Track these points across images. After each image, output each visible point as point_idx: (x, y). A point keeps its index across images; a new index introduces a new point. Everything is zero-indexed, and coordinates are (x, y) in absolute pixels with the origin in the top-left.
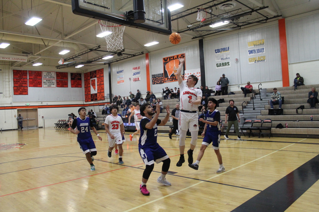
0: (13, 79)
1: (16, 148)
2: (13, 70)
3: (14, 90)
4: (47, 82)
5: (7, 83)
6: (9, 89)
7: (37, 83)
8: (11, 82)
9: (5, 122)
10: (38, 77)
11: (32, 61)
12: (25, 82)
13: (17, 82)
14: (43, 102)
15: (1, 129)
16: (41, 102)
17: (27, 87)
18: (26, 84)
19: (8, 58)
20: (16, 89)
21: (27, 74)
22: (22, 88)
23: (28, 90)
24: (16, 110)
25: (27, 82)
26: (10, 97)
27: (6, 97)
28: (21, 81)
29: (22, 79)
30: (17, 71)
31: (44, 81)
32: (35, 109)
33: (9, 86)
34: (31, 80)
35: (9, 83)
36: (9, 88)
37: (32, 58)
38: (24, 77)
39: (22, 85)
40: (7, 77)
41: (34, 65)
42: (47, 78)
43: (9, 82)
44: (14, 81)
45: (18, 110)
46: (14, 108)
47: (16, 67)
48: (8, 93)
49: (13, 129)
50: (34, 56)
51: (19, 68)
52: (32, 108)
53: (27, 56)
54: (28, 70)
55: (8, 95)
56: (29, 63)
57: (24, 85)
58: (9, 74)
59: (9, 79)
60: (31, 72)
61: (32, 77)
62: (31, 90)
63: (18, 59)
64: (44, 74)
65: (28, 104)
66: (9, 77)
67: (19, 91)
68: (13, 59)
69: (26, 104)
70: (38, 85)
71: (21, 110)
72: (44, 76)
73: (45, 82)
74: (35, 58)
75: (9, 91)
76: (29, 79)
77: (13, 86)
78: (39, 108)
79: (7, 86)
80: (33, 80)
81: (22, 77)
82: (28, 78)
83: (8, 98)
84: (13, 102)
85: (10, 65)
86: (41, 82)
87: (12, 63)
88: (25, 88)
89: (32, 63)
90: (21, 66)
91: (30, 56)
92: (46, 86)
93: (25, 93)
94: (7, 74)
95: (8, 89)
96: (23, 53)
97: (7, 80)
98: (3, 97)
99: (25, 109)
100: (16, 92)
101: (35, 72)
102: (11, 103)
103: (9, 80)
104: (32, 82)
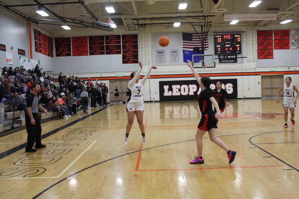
0: (257, 41)
1: (278, 118)
2: (257, 31)
3: (258, 53)
4: (296, 42)
5: (251, 46)
6: (253, 53)
7: (284, 45)
8: (255, 45)
9: (249, 89)
10: (286, 37)
11: (280, 18)
12: (270, 44)
13: (261, 44)
14: (290, 67)
15: (245, 97)
16: (288, 67)
17: (272, 49)
18: (272, 46)
19: (256, 18)
20: (261, 52)
21: (272, 34)
22: (267, 51)
23: (273, 53)
24: (260, 77)
25: (272, 44)
26: (253, 61)
27: (250, 62)
28: (265, 44)
29: (266, 41)
30: (261, 31)
31: (292, 41)
32: (280, 75)
33: (253, 49)
34: (277, 42)
35: (253, 46)
36: (253, 51)
37: (282, 14)
38: (269, 38)
39: (267, 48)
40: (251, 40)
41: (281, 23)
42: (296, 37)
43: (253, 44)
44: (258, 44)
45: (262, 76)
46: (258, 74)
47: (260, 27)
48: (252, 57)
49: (257, 98)
50: (285, 12)
51: (264, 27)
52: (277, 74)
53: (277, 13)
54: (273, 30)
55: (252, 60)
56: (277, 21)
57: (269, 47)
58: (253, 36)
59: (253, 41)
60: (276, 32)
61: (279, 38)
62: (276, 52)
63: (267, 17)
64: (292, 33)
65: (273, 70)
66: (253, 40)
67: (263, 55)
68: (262, 18)
69: (270, 69)
70: (285, 47)
71: (266, 76)
72: (292, 36)
73: (293, 43)
74: (284, 15)
75: (253, 55)
76: (275, 40)
77: (257, 49)
78: (285, 74)
79: (251, 50)
80: (279, 41)
81: (267, 38)
82: (273, 39)
83: (252, 63)
84: (257, 67)
85: (254, 25)
86: (289, 43)
87: (256, 23)
88: (270, 50)
89: (279, 21)
90: (265, 25)
91: (280, 13)
92: (295, 47)
93: (270, 56)
94: (251, 36)
95: (251, 53)
96: (268, 10)
97: (251, 43)
98: (247, 62)
99: (270, 75)
100: (261, 56)
101: (282, 31)
102: (255, 69)
103: (253, 43)
104: (278, 43)
